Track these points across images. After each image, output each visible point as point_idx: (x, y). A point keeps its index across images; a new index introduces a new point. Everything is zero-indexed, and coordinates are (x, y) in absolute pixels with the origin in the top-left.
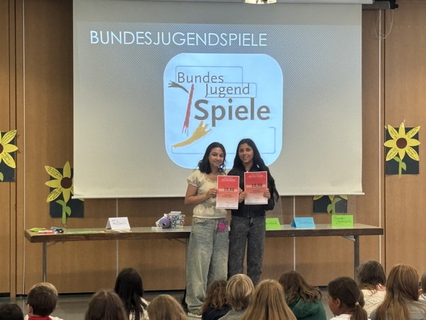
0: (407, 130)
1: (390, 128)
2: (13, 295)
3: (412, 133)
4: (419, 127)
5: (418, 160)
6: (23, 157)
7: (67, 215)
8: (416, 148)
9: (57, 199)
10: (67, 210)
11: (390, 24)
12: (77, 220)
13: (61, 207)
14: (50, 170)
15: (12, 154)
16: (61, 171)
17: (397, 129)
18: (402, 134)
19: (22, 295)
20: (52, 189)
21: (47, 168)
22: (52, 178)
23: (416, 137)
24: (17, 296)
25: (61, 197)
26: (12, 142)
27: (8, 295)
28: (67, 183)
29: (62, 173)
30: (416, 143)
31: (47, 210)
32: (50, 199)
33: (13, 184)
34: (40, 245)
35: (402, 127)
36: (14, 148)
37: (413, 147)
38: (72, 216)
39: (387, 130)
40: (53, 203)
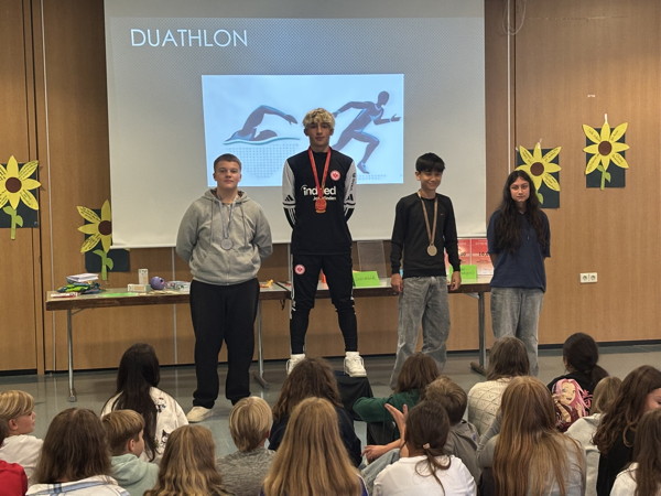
0: (544, 152)
1: (522, 150)
2: (41, 372)
3: (551, 156)
4: (559, 148)
5: (558, 190)
6: (48, 195)
7: (107, 267)
8: (556, 175)
9: (94, 249)
10: (107, 263)
11: (522, 17)
12: (121, 275)
13: (100, 258)
14: (84, 212)
15: (33, 191)
16: (98, 212)
17: (532, 152)
18: (538, 157)
19: (52, 372)
20: (87, 236)
21: (80, 209)
22: (87, 222)
23: (556, 161)
24: (46, 373)
25: (100, 246)
26: (32, 177)
27: (35, 371)
28: (106, 228)
29: (100, 216)
30: (555, 168)
31: (82, 262)
32: (86, 248)
33: (36, 230)
34: (64, 313)
35: (538, 148)
36: (36, 184)
37: (552, 174)
38: (114, 270)
39: (519, 153)
40: (88, 254)
